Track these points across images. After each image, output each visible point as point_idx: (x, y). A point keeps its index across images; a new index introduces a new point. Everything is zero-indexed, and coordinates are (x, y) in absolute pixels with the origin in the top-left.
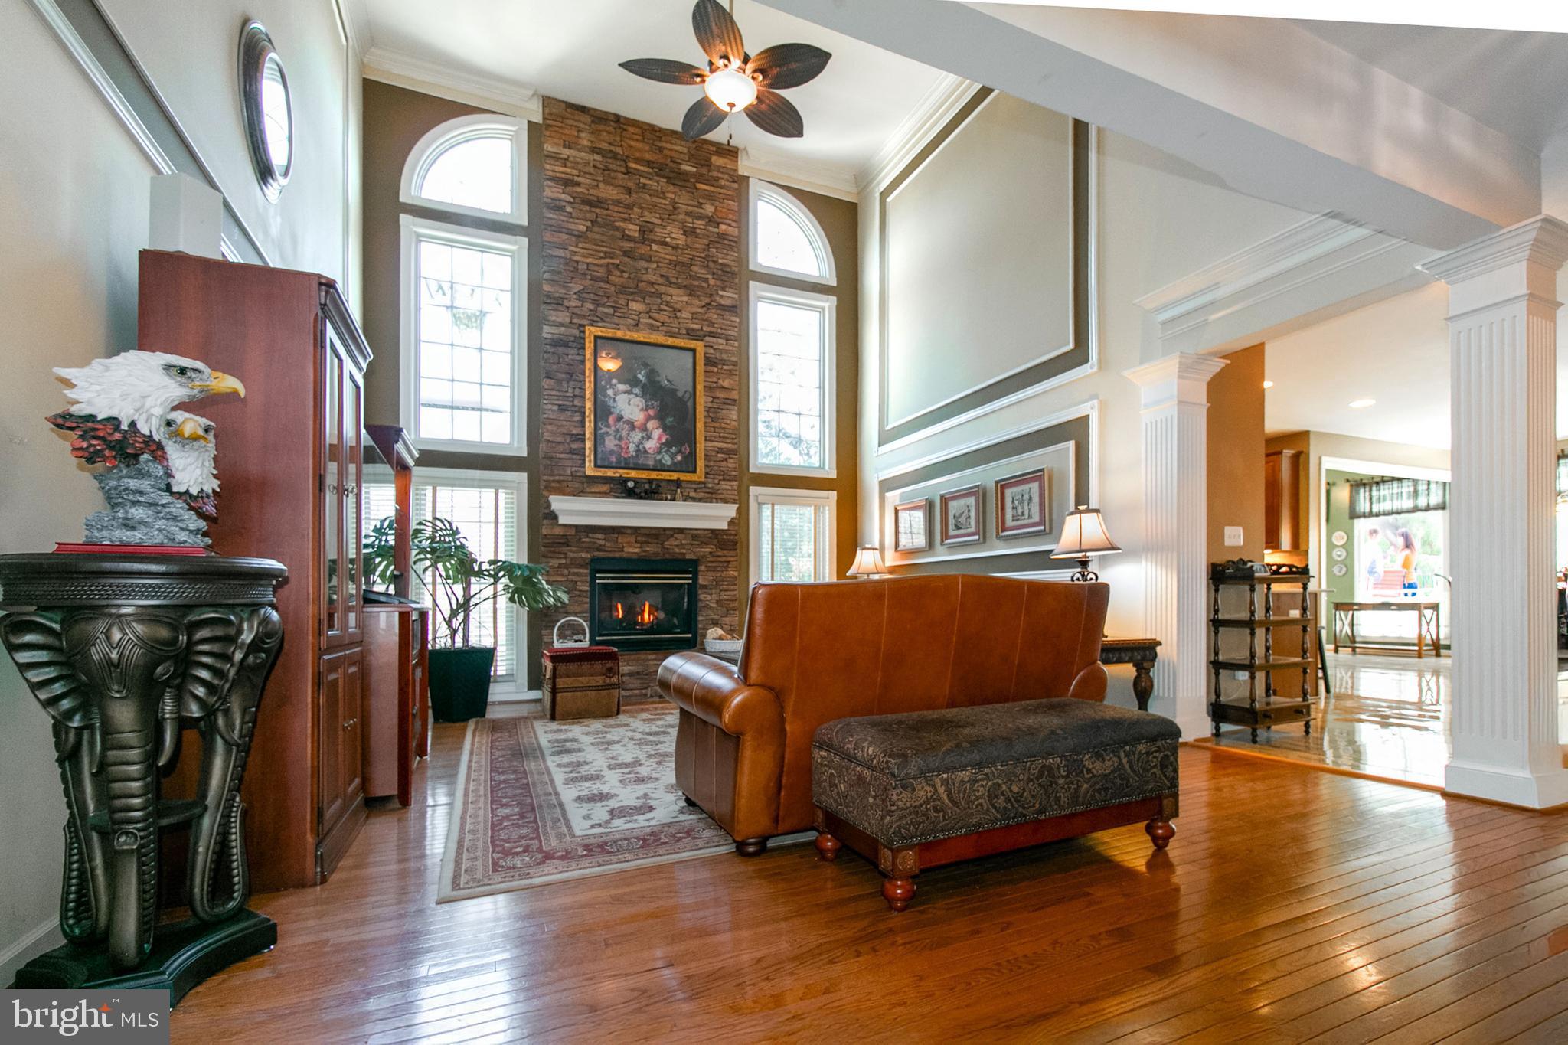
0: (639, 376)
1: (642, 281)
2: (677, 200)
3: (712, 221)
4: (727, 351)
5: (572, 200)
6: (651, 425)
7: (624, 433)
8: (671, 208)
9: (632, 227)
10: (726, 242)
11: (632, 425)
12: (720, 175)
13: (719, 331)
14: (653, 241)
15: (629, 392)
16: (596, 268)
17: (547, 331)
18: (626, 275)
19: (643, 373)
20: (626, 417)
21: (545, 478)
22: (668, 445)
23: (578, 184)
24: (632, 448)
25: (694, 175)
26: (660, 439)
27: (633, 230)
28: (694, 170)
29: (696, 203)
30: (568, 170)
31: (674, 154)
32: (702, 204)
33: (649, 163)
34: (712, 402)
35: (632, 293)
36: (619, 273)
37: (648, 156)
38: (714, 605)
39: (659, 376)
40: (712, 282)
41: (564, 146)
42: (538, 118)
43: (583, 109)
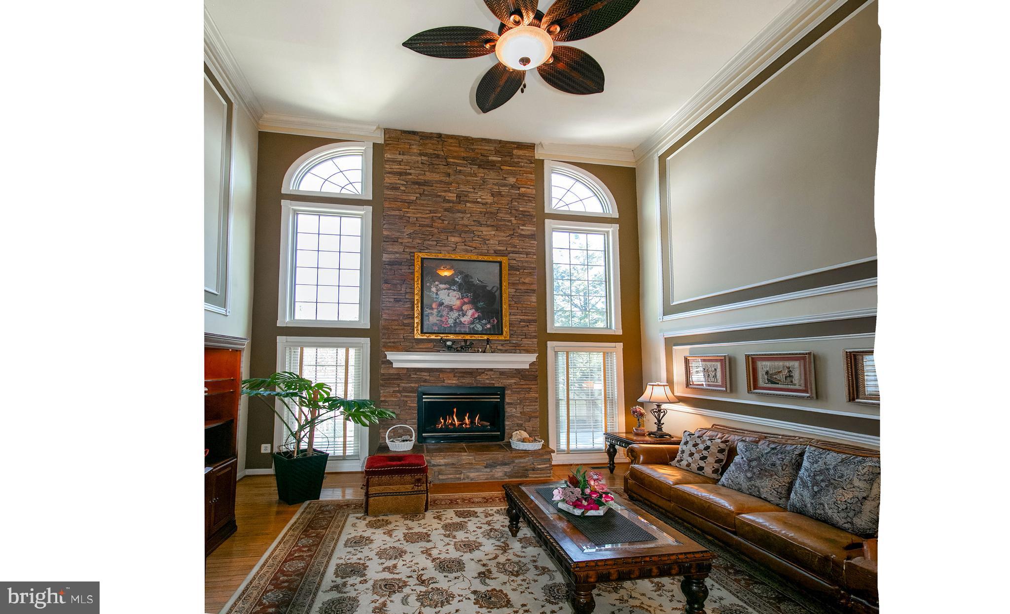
0: (456, 279)
1: (458, 225)
2: (486, 177)
3: (513, 186)
4: (527, 262)
5: (405, 183)
6: (465, 308)
7: (444, 313)
8: (482, 182)
9: (450, 195)
10: (525, 198)
11: (451, 309)
12: (520, 160)
13: (521, 250)
14: (468, 202)
15: (448, 289)
16: (424, 220)
17: (386, 257)
18: (446, 222)
19: (459, 277)
20: (446, 304)
21: (383, 340)
22: (479, 318)
23: (410, 174)
24: (451, 322)
25: (499, 161)
26: (473, 315)
27: (452, 196)
28: (500, 159)
29: (502, 178)
30: (402, 167)
31: (482, 152)
32: (506, 178)
33: (464, 158)
34: (515, 292)
35: (451, 232)
36: (440, 221)
37: (463, 154)
38: (518, 415)
39: (472, 278)
40: (514, 222)
41: (399, 154)
42: (381, 141)
43: (414, 133)
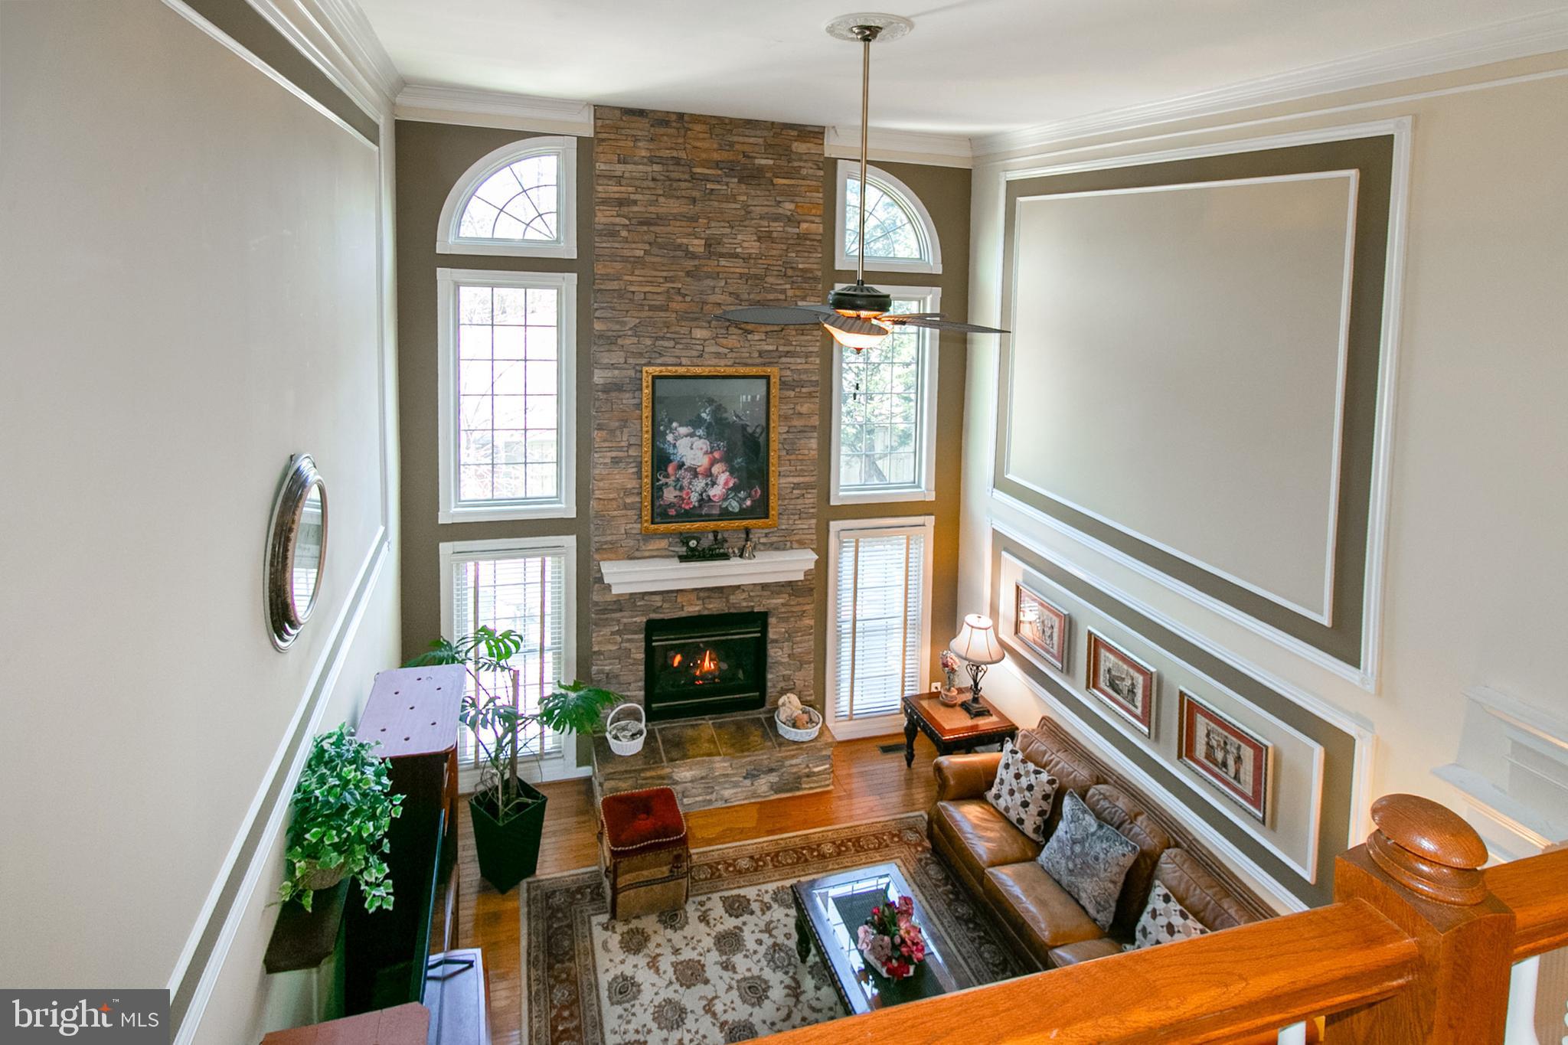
0: (704, 415)
1: (707, 304)
2: (750, 202)
3: (790, 220)
4: (806, 371)
5: (628, 223)
6: (716, 469)
7: (685, 482)
8: (743, 213)
9: (696, 242)
10: (808, 242)
11: (694, 472)
12: (802, 164)
13: (798, 349)
14: (722, 255)
15: (692, 435)
16: (655, 297)
17: (599, 377)
18: (688, 299)
19: (707, 411)
20: (688, 464)
21: (596, 539)
22: (736, 489)
23: (635, 202)
24: (694, 497)
25: (770, 168)
26: (727, 482)
27: (697, 245)
28: (771, 162)
29: (773, 203)
30: (623, 189)
31: (746, 148)
32: (780, 202)
33: (717, 165)
34: (788, 432)
35: (696, 319)
36: (680, 298)
37: (716, 156)
38: (786, 660)
39: (726, 412)
40: (790, 293)
41: (619, 162)
42: (589, 132)
43: (641, 113)
